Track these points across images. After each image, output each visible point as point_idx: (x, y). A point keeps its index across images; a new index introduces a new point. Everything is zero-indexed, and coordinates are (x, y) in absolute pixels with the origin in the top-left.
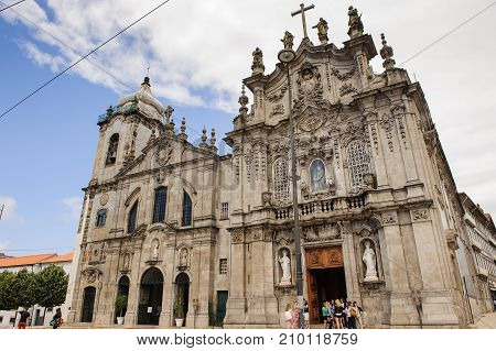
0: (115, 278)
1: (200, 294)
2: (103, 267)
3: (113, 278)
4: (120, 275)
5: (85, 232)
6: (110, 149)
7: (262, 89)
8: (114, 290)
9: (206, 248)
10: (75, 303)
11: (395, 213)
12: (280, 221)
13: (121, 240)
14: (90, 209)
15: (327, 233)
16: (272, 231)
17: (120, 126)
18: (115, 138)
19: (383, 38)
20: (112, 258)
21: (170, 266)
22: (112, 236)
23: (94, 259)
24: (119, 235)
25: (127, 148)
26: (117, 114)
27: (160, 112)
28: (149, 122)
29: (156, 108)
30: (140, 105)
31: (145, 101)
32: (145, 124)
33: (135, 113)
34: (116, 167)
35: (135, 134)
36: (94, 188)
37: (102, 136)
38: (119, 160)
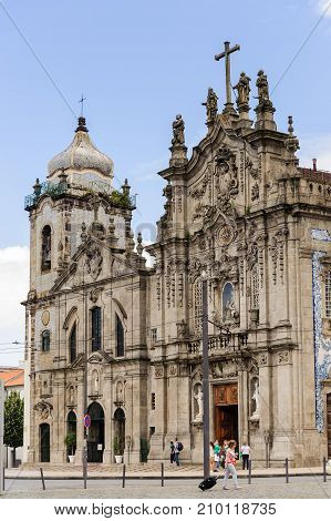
0: (63, 415)
1: (133, 430)
2: (53, 401)
3: (62, 415)
4: (68, 411)
5: (32, 358)
6: (44, 247)
7: (181, 183)
8: (64, 426)
9: (136, 382)
10: (32, 442)
11: (267, 354)
12: (192, 356)
13: (65, 370)
14: (33, 329)
15: (229, 369)
16: (188, 366)
17: (50, 214)
18: (47, 231)
19: (290, 122)
20: (58, 391)
21: (109, 401)
22: (55, 366)
23: (46, 391)
24: (62, 364)
25: (61, 248)
26: (45, 196)
27: (106, 172)
28: (86, 200)
29: (98, 169)
30: (72, 176)
31: (78, 167)
32: (80, 207)
33: (63, 196)
34: (53, 275)
35: (68, 227)
36: (33, 303)
37: (33, 227)
38: (55, 265)
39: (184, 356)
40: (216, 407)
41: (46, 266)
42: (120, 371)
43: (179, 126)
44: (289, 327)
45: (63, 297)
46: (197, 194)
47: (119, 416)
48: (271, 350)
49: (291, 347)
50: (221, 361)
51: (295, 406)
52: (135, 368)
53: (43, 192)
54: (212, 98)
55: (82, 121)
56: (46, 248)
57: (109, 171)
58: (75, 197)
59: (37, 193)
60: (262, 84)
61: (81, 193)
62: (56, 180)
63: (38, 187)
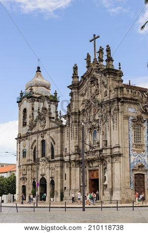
0: (31, 182)
1: (58, 188)
2: (27, 176)
3: (30, 182)
4: (33, 180)
5: (19, 160)
6: (24, 117)
7: (76, 91)
8: (31, 186)
9: (59, 169)
10: (19, 192)
11: (110, 158)
12: (81, 159)
13: (31, 165)
14: (20, 149)
15: (95, 164)
16: (79, 163)
17: (26, 104)
18: (25, 110)
19: (120, 65)
20: (29, 172)
21: (48, 177)
22: (28, 163)
23: (24, 173)
24: (31, 162)
25: (30, 117)
26: (24, 97)
27: (48, 88)
28: (40, 98)
29: (45, 87)
30: (34, 89)
31: (37, 86)
32: (38, 101)
33: (31, 97)
34: (27, 127)
35: (33, 109)
36: (20, 138)
37: (20, 109)
38: (28, 124)
39: (78, 159)
40: (90, 179)
41: (24, 124)
42: (53, 165)
43: (75, 68)
44: (119, 147)
45: (31, 136)
46: (83, 95)
47: (52, 183)
48: (112, 156)
49: (120, 155)
50: (92, 161)
51: (122, 179)
52: (58, 164)
53: (23, 95)
54: (89, 56)
55: (39, 68)
56: (25, 117)
57: (49, 87)
58: (35, 97)
59: (21, 96)
60: (108, 50)
61: (38, 96)
62: (28, 91)
63: (22, 94)
